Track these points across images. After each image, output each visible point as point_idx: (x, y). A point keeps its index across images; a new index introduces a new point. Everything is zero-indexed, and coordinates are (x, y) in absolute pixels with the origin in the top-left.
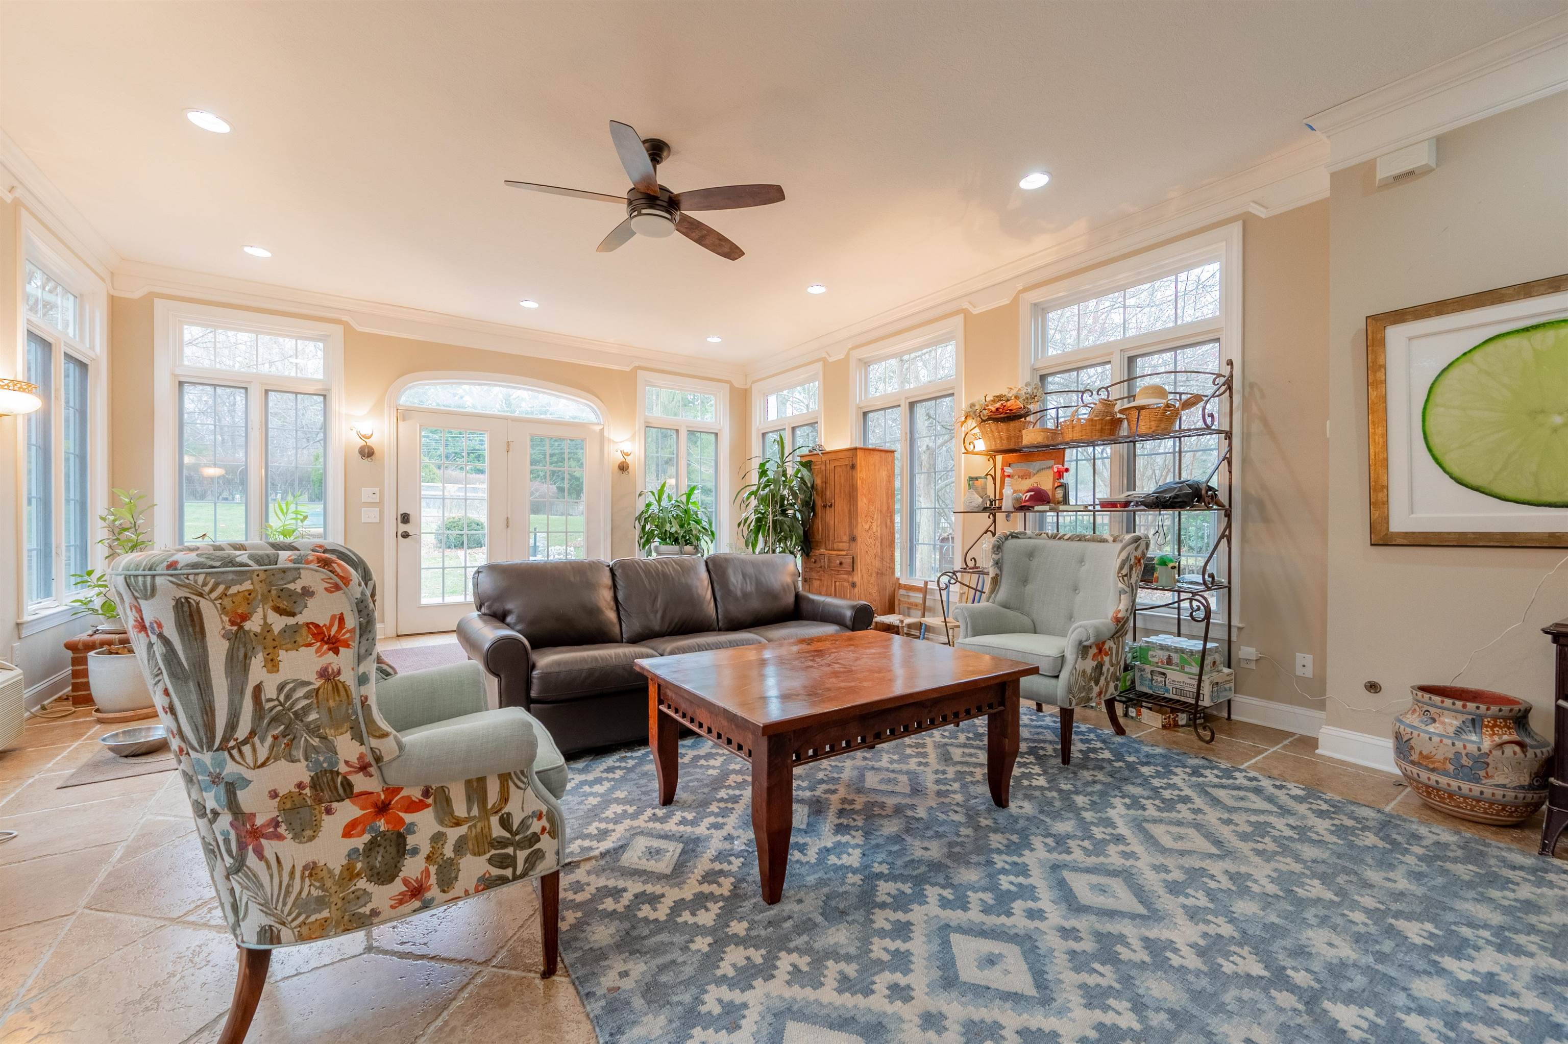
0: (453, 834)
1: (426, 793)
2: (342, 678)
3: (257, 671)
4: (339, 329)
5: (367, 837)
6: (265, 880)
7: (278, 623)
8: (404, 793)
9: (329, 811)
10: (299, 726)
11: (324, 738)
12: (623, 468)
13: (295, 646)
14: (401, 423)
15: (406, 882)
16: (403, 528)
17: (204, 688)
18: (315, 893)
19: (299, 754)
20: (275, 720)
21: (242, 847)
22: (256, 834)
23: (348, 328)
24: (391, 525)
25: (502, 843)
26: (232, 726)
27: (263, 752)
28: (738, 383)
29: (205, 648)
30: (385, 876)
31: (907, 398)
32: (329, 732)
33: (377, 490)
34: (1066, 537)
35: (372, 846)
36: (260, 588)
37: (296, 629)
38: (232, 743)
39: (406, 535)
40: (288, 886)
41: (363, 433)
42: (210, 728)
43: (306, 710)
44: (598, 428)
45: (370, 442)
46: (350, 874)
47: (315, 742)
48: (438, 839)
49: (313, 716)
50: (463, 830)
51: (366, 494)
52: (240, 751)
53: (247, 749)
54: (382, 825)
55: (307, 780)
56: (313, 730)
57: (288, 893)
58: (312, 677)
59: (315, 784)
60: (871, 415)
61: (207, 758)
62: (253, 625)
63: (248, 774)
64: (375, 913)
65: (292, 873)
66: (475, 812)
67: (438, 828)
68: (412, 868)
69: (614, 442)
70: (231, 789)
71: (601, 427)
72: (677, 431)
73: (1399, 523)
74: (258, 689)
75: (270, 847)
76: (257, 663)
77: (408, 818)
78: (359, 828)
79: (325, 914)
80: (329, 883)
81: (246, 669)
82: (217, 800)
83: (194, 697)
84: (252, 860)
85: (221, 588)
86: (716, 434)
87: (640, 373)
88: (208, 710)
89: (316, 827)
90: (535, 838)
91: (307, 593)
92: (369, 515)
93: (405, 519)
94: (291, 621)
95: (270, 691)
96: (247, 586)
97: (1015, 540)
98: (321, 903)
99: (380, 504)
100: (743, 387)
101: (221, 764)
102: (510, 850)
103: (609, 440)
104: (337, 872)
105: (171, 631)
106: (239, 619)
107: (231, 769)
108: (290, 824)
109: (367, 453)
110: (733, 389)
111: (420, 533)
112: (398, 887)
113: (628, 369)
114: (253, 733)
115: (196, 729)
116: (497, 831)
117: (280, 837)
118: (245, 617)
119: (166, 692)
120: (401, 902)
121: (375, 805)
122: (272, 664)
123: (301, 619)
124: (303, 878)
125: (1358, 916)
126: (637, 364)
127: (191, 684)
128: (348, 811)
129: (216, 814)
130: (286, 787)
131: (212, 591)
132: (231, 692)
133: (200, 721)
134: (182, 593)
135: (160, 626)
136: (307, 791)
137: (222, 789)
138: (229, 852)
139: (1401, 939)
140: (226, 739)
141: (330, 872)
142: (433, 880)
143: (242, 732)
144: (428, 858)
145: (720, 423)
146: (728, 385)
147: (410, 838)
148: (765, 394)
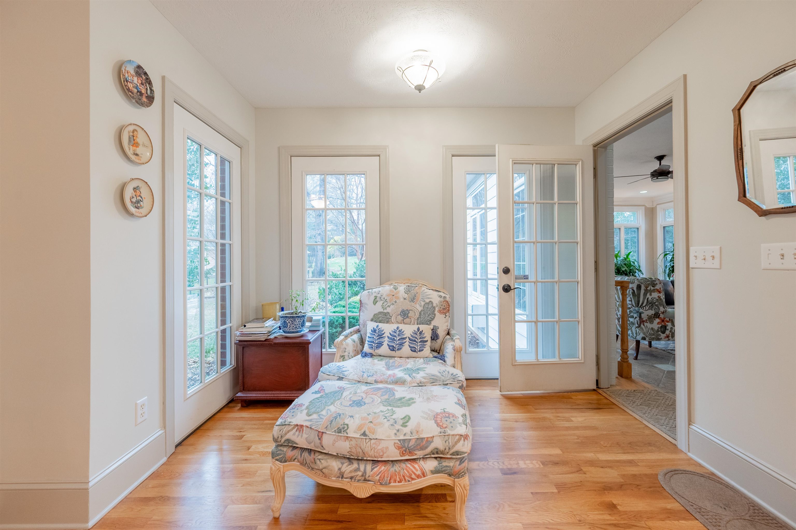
1: (670, 320)
2: (661, 298)
3: (648, 295)
5: (661, 325)
6: (644, 329)
7: (652, 288)
8: (666, 319)
9: (655, 320)
10: (654, 305)
11: (658, 307)
13: (654, 292)
15: (666, 334)
17: (639, 297)
18: (653, 333)
19: (653, 309)
20: (650, 303)
21: (640, 323)
22: (643, 321)
26: (642, 304)
27: (647, 308)
28: (649, 205)
29: (640, 292)
30: (664, 333)
32: (659, 306)
35: (661, 327)
36: (651, 283)
37: (654, 290)
42: (638, 304)
43: (655, 302)
46: (658, 331)
47: (657, 307)
49: (657, 303)
53: (644, 308)
54: (663, 324)
55: (653, 314)
56: (656, 306)
57: (648, 332)
58: (657, 297)
59: (655, 314)
61: (637, 309)
62: (649, 289)
63: (644, 311)
64: (661, 339)
65: (649, 329)
67: (672, 326)
68: (667, 332)
70: (640, 314)
72: (620, 229)
74: (648, 298)
75: (645, 324)
76: (648, 294)
77: (667, 323)
79: (654, 336)
80: (655, 332)
81: (646, 295)
82: (637, 315)
83: (636, 299)
84: (642, 326)
85: (645, 283)
86: (638, 228)
88: (639, 301)
89: (653, 322)
91: (657, 284)
94: (654, 288)
95: (650, 299)
96: (649, 282)
98: (653, 335)
100: (652, 207)
101: (639, 310)
105: (635, 289)
106: (647, 287)
107: (641, 310)
108: (649, 321)
110: (646, 208)
112: (665, 335)
114: (646, 305)
115: (635, 304)
117: (647, 323)
118: (648, 287)
119: (631, 298)
120: (665, 338)
121: (662, 320)
122: (651, 295)
123: (655, 288)
124: (651, 330)
127: (636, 297)
128: (657, 320)
129: (636, 317)
130: (650, 314)
131: (643, 283)
132: (643, 299)
133: (637, 303)
134: (639, 283)
135: (633, 288)
136: (653, 316)
137: (639, 314)
138: (638, 324)
140: (641, 306)
141: (655, 330)
142: (670, 335)
143: (644, 305)
144: (670, 331)
145: (640, 224)
146: (643, 207)
147: (667, 327)
148: (665, 210)
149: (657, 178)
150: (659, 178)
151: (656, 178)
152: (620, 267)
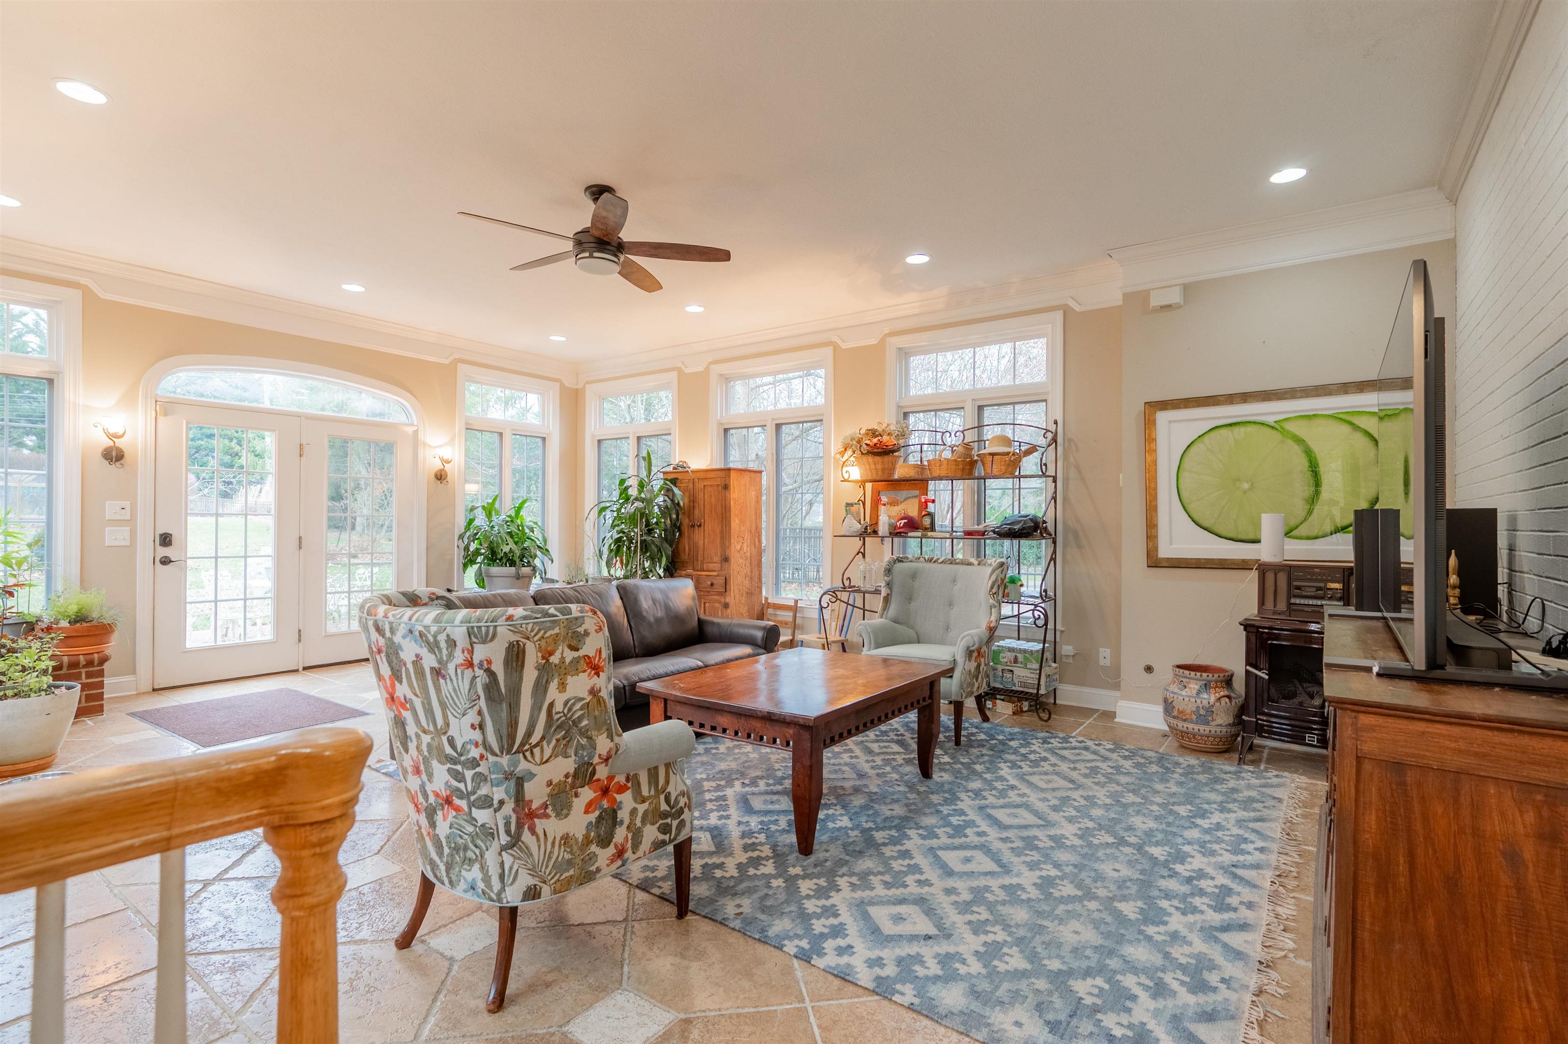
0: (642, 808)
1: (628, 780)
2: (601, 694)
3: (553, 692)
4: (76, 294)
5: (597, 813)
6: (534, 849)
7: (569, 655)
8: (616, 780)
9: (576, 795)
10: (575, 730)
11: (590, 738)
12: (440, 477)
13: (577, 672)
14: (161, 419)
15: (616, 846)
16: (163, 552)
17: (514, 707)
18: (567, 856)
19: (571, 752)
20: (560, 727)
21: (520, 826)
22: (532, 815)
23: (89, 297)
24: (146, 548)
25: (665, 815)
26: (529, 734)
27: (548, 752)
28: (569, 383)
29: (520, 679)
30: (604, 842)
31: (773, 419)
32: (594, 733)
33: (127, 504)
34: (940, 561)
35: (600, 819)
36: (563, 632)
37: (578, 660)
38: (527, 747)
39: (166, 561)
40: (551, 852)
41: (112, 431)
42: (512, 737)
43: (580, 719)
44: (410, 430)
45: (119, 443)
46: (587, 841)
47: (584, 741)
48: (634, 812)
49: (585, 722)
50: (645, 806)
51: (112, 509)
52: (532, 753)
53: (537, 751)
54: (605, 804)
55: (572, 771)
56: (584, 733)
57: (550, 858)
58: (584, 694)
59: (576, 775)
60: (732, 431)
61: (505, 760)
62: (555, 659)
63: (534, 769)
64: (598, 870)
65: (553, 843)
66: (652, 793)
67: (634, 805)
68: (620, 834)
69: (430, 446)
70: (520, 782)
71: (416, 428)
72: (501, 434)
73: (1165, 551)
74: (551, 705)
75: (540, 824)
76: (554, 685)
77: (618, 798)
78: (593, 807)
79: (571, 872)
80: (575, 848)
81: (545, 691)
82: (507, 792)
83: (504, 714)
84: (526, 836)
85: (542, 632)
86: (544, 439)
87: (461, 367)
88: (513, 724)
89: (569, 807)
90: (681, 811)
91: (587, 634)
92: (115, 537)
93: (166, 540)
94: (576, 654)
95: (559, 707)
96: (557, 630)
97: (901, 564)
98: (570, 863)
99: (131, 522)
100: (576, 387)
101: (515, 764)
102: (669, 820)
103: (424, 444)
104: (580, 840)
105: (498, 668)
106: (547, 655)
107: (523, 766)
108: (553, 806)
109: (114, 456)
110: (563, 388)
111: (186, 558)
112: (611, 850)
113: (446, 362)
114: (543, 738)
115: (500, 738)
116: (664, 807)
117: (547, 816)
118: (551, 653)
119: (480, 713)
120: (612, 861)
121: (602, 790)
122: (562, 687)
123: (581, 653)
124: (560, 846)
125: (1155, 808)
126: (457, 356)
127: (504, 705)
128: (587, 794)
129: (501, 803)
130: (558, 777)
131: (535, 635)
132: (533, 709)
133: (505, 732)
134: (514, 638)
135: (489, 662)
136: (570, 780)
137: (512, 783)
138: (508, 832)
139: (1177, 815)
140: (522, 744)
141: (576, 840)
142: (629, 845)
143: (534, 740)
144: (628, 827)
145: (548, 426)
146: (558, 385)
147: (619, 812)
148: (602, 399)
149: (591, 256)
150: (596, 254)
151: (587, 254)
152: (498, 543)
